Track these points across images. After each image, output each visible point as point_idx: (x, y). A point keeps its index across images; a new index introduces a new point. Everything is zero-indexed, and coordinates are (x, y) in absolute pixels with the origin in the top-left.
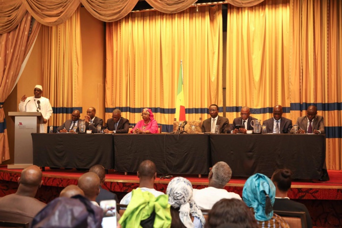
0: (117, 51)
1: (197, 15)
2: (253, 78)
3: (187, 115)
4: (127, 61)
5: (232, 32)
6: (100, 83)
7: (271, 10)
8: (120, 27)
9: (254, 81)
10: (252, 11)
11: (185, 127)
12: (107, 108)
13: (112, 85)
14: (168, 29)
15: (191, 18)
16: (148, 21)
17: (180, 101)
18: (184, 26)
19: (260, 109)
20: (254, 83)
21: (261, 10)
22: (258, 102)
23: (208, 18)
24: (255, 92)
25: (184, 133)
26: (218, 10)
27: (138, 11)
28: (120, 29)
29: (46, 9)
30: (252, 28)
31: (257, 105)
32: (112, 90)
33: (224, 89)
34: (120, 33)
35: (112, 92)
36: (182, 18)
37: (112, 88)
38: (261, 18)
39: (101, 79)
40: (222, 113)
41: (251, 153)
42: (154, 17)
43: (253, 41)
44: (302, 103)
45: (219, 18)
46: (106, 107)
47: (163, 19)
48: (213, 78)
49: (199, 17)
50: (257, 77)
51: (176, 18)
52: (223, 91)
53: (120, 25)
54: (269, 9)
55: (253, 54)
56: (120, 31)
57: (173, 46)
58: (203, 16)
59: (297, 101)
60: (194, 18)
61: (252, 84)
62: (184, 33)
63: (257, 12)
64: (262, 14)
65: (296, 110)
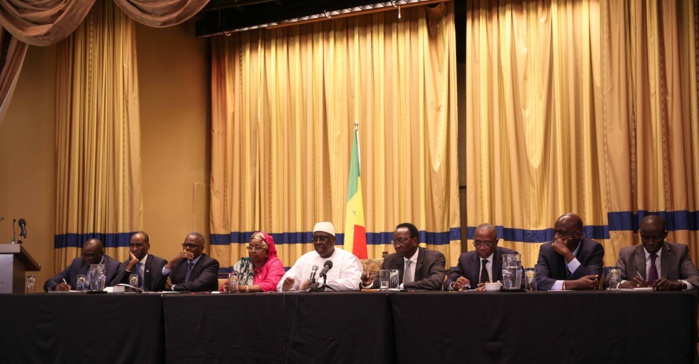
0: (234, 114)
1: (401, 26)
2: (527, 161)
3: (370, 247)
4: (255, 133)
5: (476, 61)
6: (200, 182)
7: (562, 8)
8: (241, 61)
9: (528, 167)
10: (522, 11)
11: (328, 274)
12: (214, 235)
13: (225, 186)
14: (339, 61)
15: (387, 33)
16: (297, 45)
17: (350, 216)
18: (372, 52)
19: (546, 231)
20: (529, 172)
21: (540, 9)
22: (540, 215)
23: (423, 32)
24: (533, 192)
25: (326, 289)
26: (446, 14)
27: (275, 24)
28: (241, 66)
29: (29, 7)
30: (522, 50)
31: (538, 223)
32: (225, 196)
33: (463, 188)
34: (241, 75)
35: (225, 200)
36: (369, 36)
37: (225, 191)
38: (541, 27)
39: (201, 174)
40: (459, 241)
41: (496, 344)
42: (310, 36)
43: (525, 78)
44: (635, 213)
45: (449, 32)
46: (212, 232)
47: (328, 40)
48: (438, 164)
49: (404, 33)
50: (535, 160)
51: (356, 37)
52: (460, 192)
53: (240, 56)
54: (558, 5)
55: (525, 107)
56: (241, 70)
57: (350, 96)
58: (414, 29)
59: (625, 207)
60: (394, 35)
61: (526, 175)
62: (373, 67)
63: (532, 15)
64: (542, 18)
65: (623, 228)
